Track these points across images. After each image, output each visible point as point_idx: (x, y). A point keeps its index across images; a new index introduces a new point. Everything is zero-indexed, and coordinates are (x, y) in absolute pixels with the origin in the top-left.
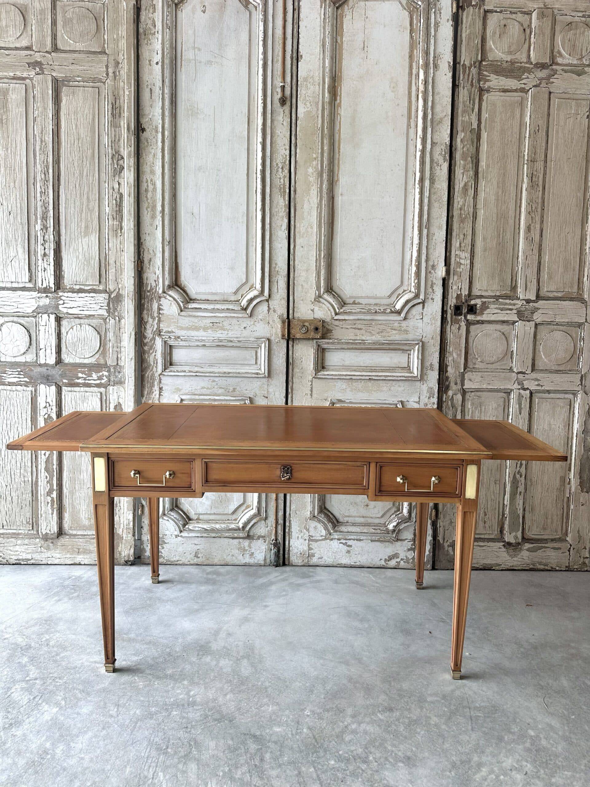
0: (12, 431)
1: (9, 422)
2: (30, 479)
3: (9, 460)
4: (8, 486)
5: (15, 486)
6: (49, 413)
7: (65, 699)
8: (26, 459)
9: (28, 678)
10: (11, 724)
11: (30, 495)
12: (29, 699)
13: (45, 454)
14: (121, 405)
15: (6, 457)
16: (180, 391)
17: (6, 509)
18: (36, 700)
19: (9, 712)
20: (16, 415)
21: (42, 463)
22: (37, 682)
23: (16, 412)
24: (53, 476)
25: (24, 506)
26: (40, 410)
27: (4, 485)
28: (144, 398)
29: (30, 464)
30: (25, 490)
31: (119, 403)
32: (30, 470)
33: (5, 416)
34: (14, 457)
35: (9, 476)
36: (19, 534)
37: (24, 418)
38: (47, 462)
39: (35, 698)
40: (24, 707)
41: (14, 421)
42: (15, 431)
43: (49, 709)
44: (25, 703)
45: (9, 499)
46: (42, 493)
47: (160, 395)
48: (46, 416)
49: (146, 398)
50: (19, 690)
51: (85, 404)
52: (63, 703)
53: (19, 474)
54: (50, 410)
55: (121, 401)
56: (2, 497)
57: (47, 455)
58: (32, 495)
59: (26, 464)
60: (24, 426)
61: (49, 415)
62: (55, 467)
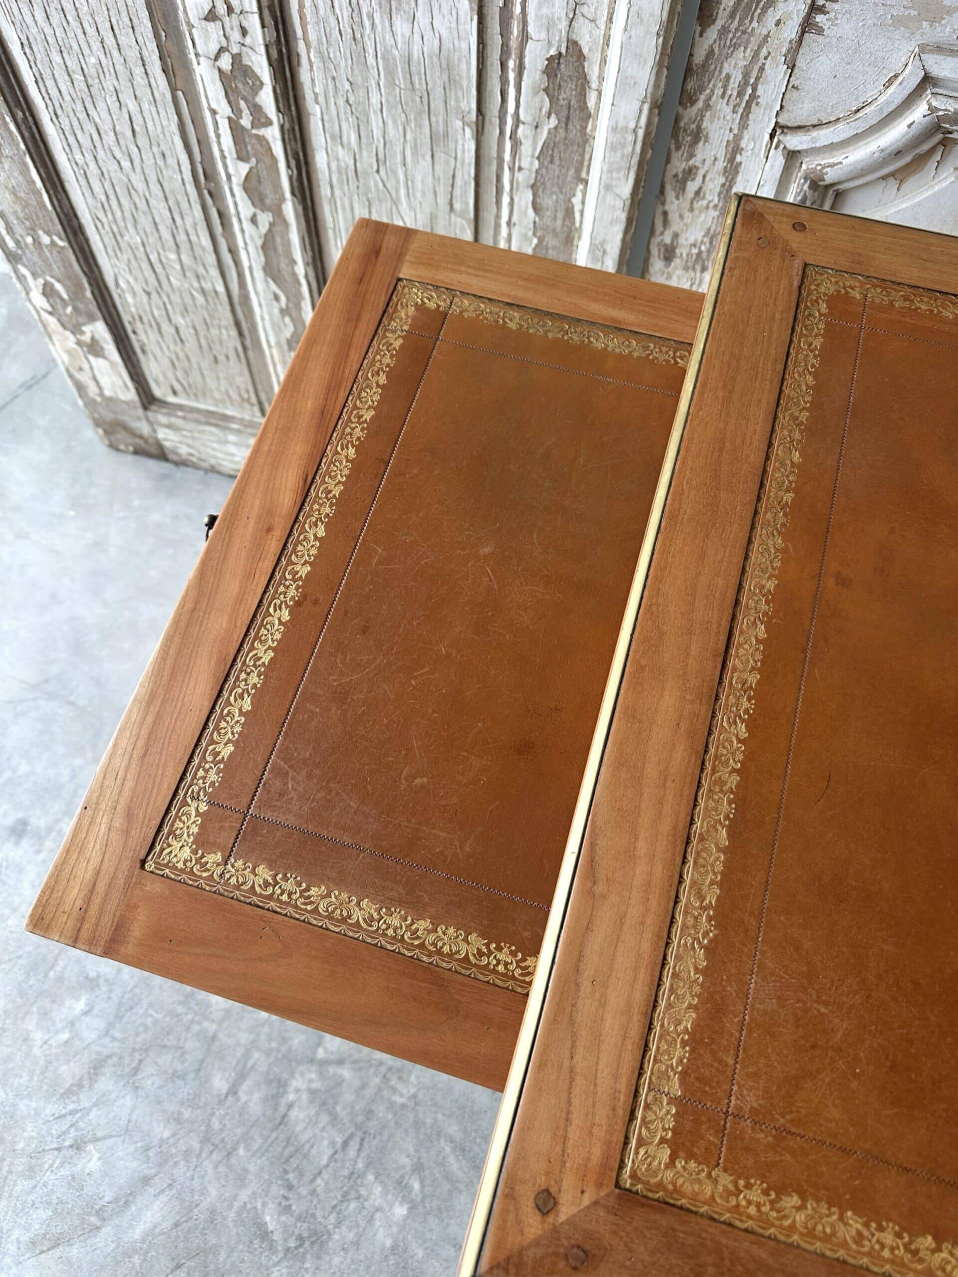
0: (101, 105)
1: (72, 65)
2: (221, 288)
3: (128, 215)
4: (154, 296)
5: (175, 298)
6: (235, 49)
7: (419, 1168)
8: (189, 221)
9: (321, 1053)
10: (301, 1239)
11: (234, 333)
12: (333, 1143)
13: (254, 220)
14: (581, 57)
15: (114, 203)
16: (934, 20)
17: (167, 353)
18: (352, 1152)
19: (290, 1187)
20: (91, 31)
21: (251, 248)
22: (346, 1073)
23: (86, 19)
24: (299, 296)
25: (221, 358)
26: (191, 26)
27: (138, 288)
28: (712, 33)
29: (206, 241)
30: (212, 317)
31: (573, 45)
32: (211, 259)
33: (48, 31)
34: (142, 205)
35: (145, 265)
36: (226, 418)
37: (132, 54)
38: (268, 245)
39: (345, 1144)
40: (325, 1175)
41: (93, 60)
42: (111, 100)
43: (385, 1206)
44: (325, 1160)
45: (167, 329)
46: (273, 340)
47: (807, 26)
48: (225, 62)
49: (724, 30)
50: (305, 1097)
51: (401, 26)
52: (417, 1186)
53: (178, 267)
54: (236, 36)
55: (586, 38)
56: (145, 319)
57: (264, 228)
58: (241, 334)
59: (194, 238)
60: (144, 92)
61: (236, 59)
62: (300, 269)
